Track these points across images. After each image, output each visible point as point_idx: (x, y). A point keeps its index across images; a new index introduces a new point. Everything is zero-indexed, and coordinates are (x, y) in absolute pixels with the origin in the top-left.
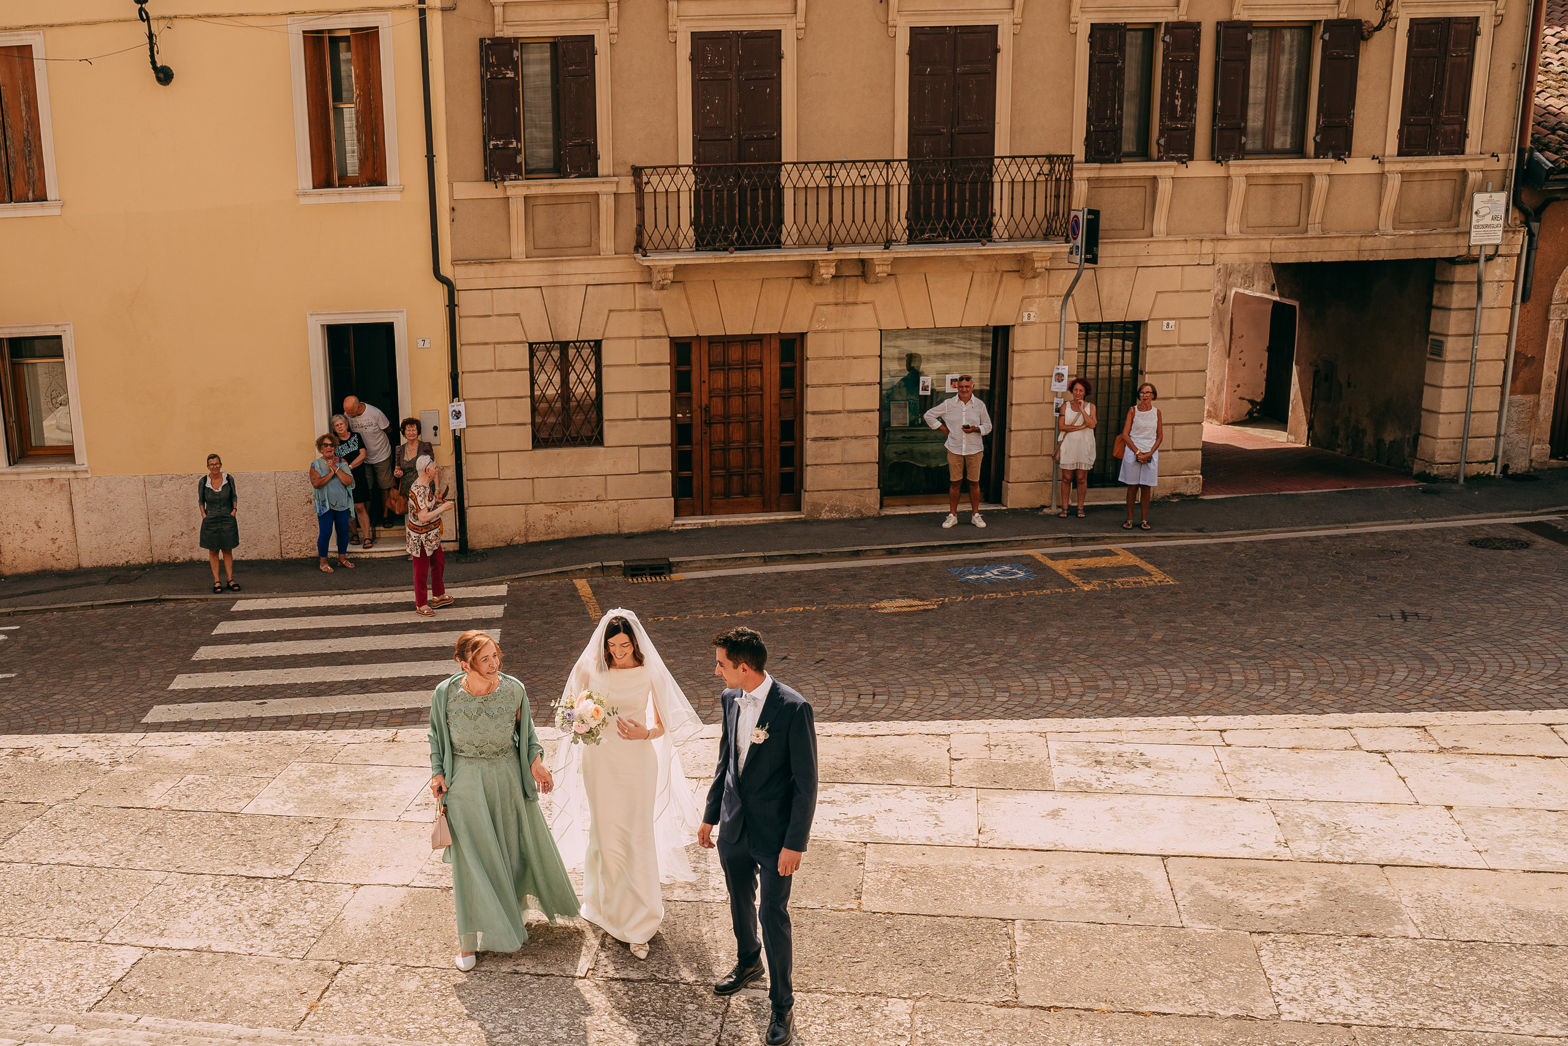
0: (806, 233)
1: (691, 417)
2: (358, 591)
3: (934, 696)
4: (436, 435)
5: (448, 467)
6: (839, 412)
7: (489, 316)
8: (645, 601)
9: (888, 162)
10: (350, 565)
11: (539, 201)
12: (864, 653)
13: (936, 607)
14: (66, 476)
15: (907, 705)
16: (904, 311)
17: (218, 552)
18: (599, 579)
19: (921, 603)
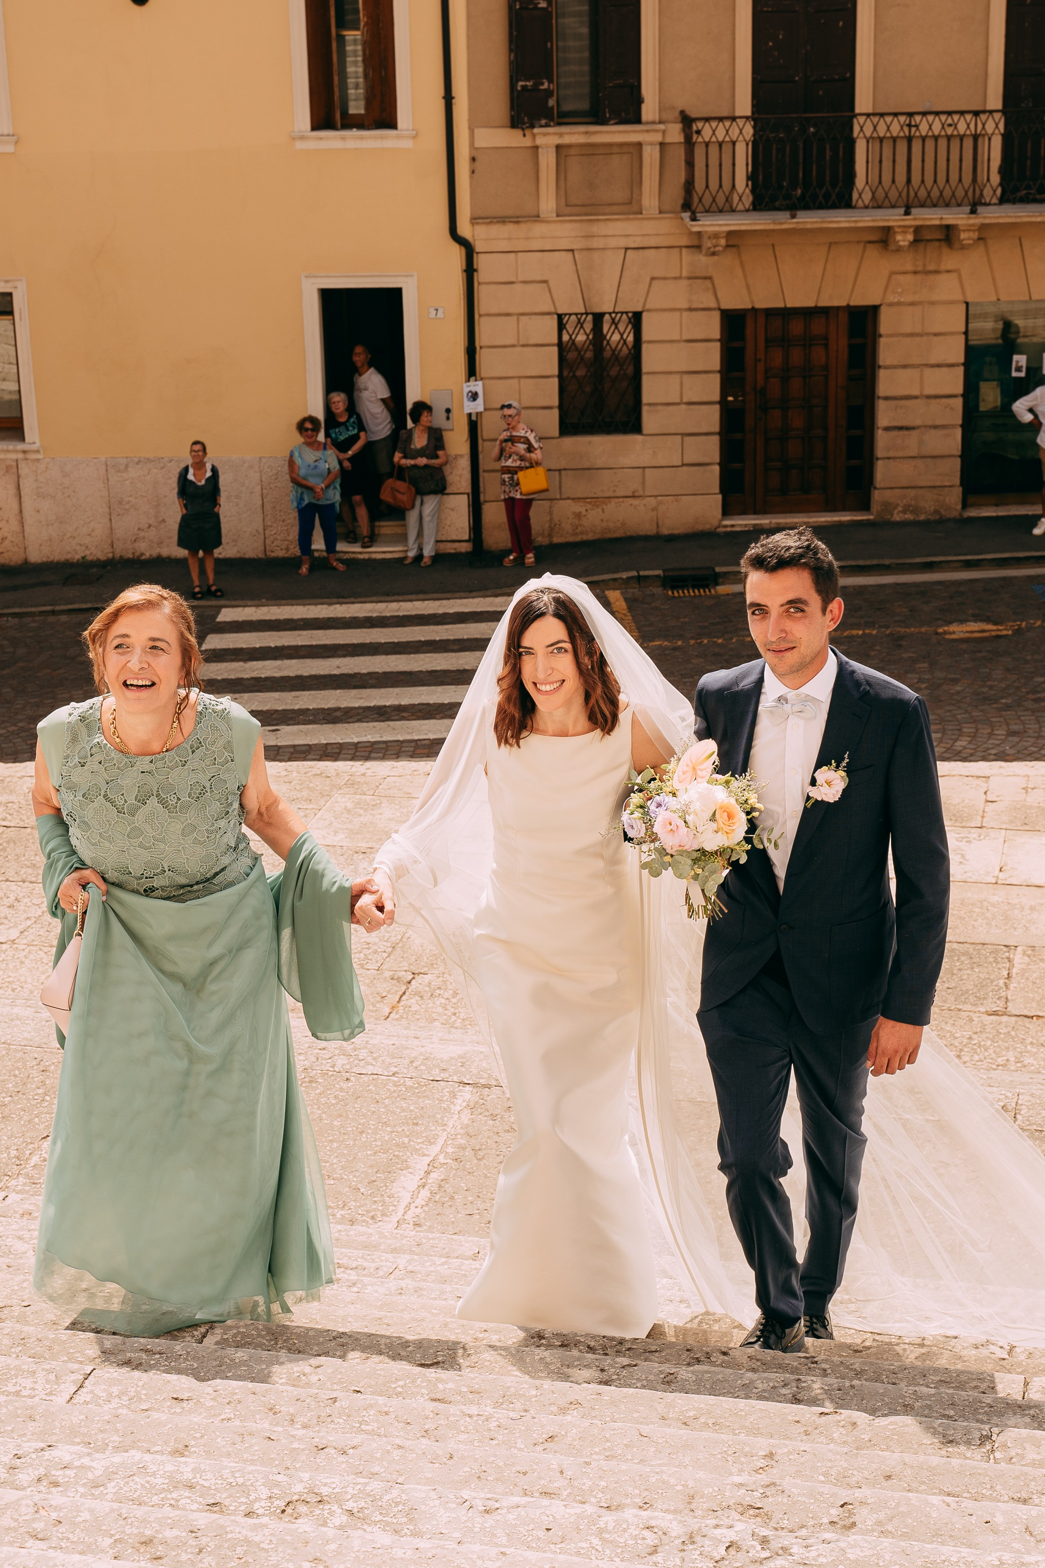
0: (880, 193)
1: (743, 401)
2: (359, 600)
3: (991, 735)
4: (448, 418)
5: (462, 456)
6: (916, 397)
7: (512, 283)
8: (687, 619)
9: (976, 113)
10: (341, 567)
11: (573, 151)
12: (923, 686)
13: (1010, 632)
14: (13, 456)
15: (961, 744)
16: (994, 280)
17: (197, 552)
18: (634, 591)
19: (995, 628)
